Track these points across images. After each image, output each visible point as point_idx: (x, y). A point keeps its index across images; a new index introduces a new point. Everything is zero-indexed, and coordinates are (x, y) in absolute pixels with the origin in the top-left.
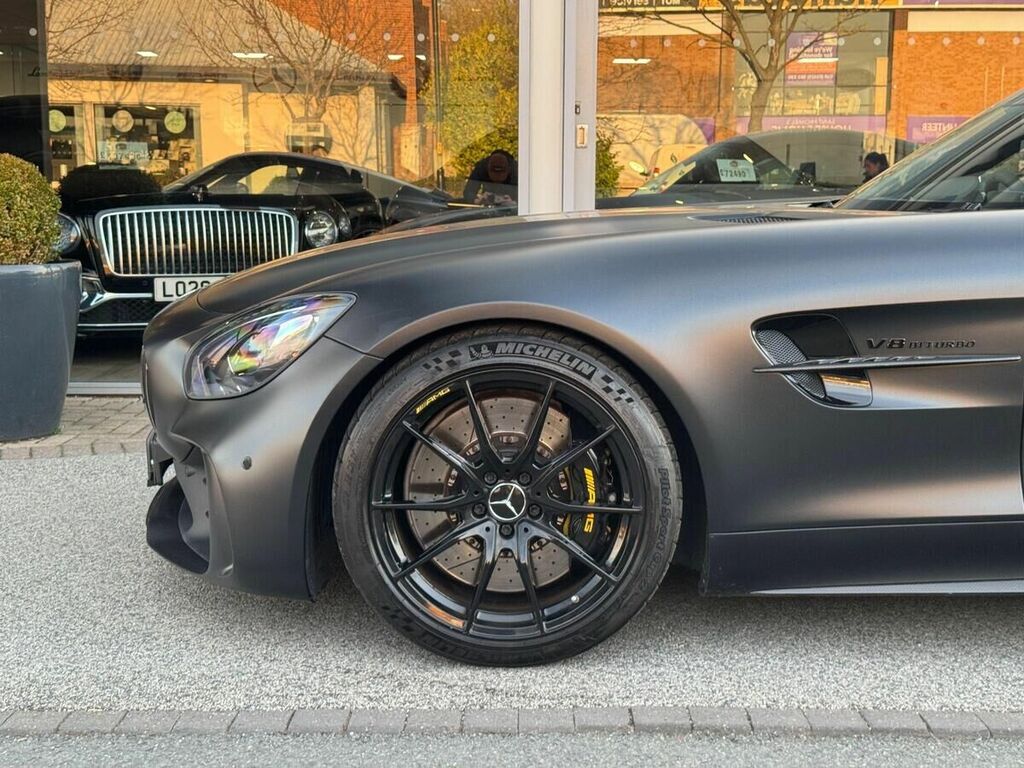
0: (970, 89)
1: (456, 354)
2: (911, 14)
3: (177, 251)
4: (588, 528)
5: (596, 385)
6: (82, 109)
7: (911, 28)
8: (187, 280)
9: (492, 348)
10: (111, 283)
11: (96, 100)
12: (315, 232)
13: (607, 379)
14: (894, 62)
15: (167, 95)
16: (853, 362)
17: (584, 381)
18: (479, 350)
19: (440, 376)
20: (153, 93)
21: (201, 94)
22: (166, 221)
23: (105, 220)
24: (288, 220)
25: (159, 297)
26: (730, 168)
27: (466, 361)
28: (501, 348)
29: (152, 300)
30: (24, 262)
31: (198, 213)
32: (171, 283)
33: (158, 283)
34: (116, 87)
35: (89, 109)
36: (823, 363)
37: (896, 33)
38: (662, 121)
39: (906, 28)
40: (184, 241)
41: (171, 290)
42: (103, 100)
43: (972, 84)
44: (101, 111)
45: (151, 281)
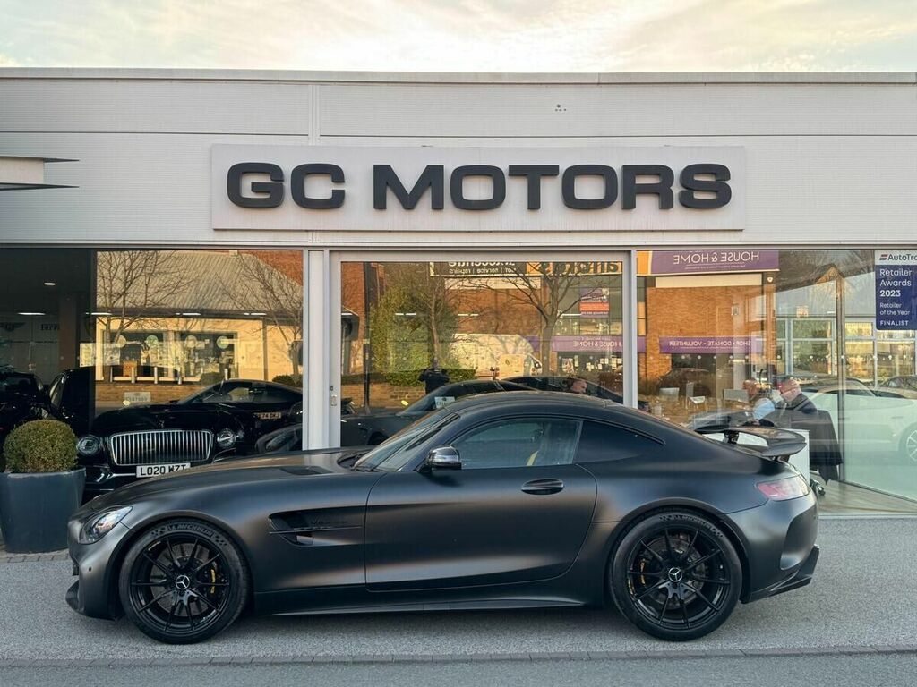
0: (698, 321)
1: (163, 529)
2: (657, 279)
3: (149, 452)
4: (212, 592)
5: (213, 539)
6: (168, 335)
7: (657, 286)
8: (153, 467)
9: (176, 526)
10: (115, 469)
11: (175, 329)
12: (222, 440)
13: (217, 537)
14: (648, 305)
15: (218, 327)
16: (306, 529)
17: (208, 538)
18: (171, 527)
19: (157, 537)
20: (211, 325)
21: (237, 326)
22: (144, 438)
23: (114, 439)
24: (208, 435)
25: (139, 475)
26: (442, 401)
27: (167, 532)
28: (180, 526)
29: (135, 476)
30: (58, 470)
31: (161, 434)
32: (145, 468)
33: (139, 468)
34: (187, 322)
35: (171, 336)
36: (296, 530)
37: (648, 289)
38: (506, 338)
39: (654, 286)
40: (153, 447)
41: (145, 471)
42: (180, 329)
43: (698, 318)
44: (178, 335)
45: (135, 467)
